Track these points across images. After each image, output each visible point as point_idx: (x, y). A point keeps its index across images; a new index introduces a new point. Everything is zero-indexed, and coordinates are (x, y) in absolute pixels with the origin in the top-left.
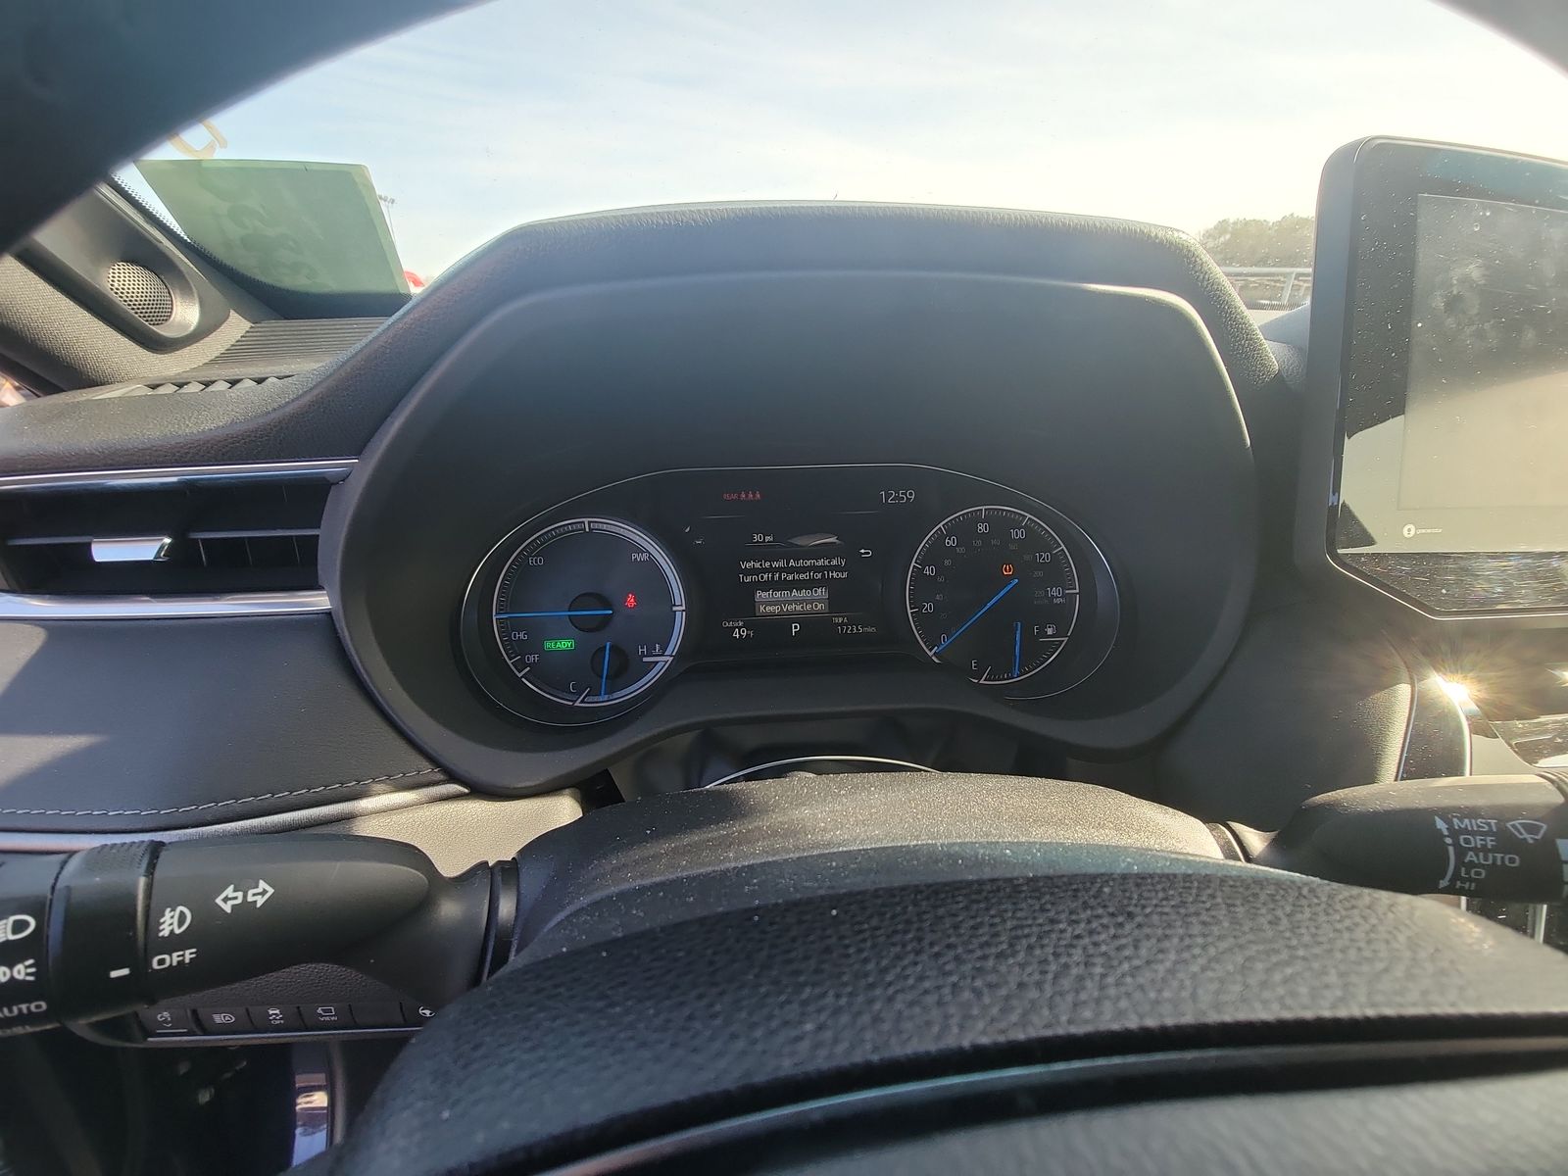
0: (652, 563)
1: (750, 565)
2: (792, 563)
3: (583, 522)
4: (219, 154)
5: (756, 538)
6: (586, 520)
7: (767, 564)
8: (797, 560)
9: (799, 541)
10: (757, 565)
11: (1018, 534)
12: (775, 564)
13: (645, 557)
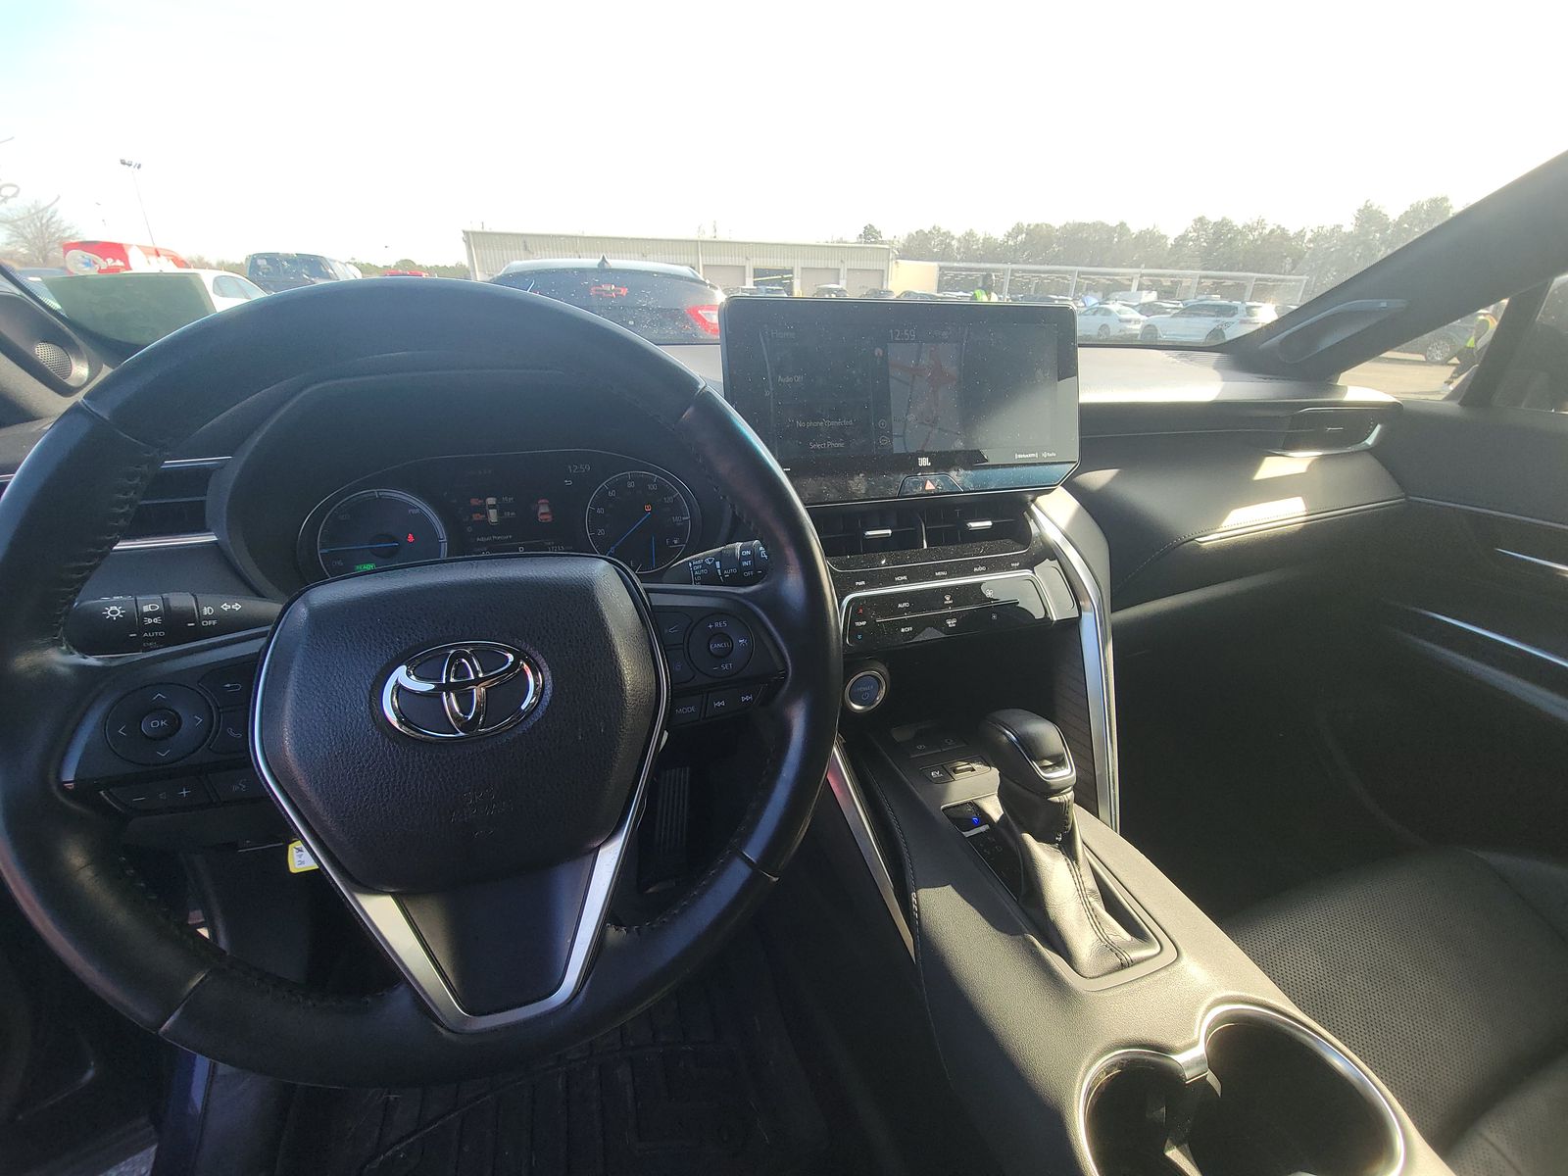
0: (422, 515)
3: (372, 492)
6: (375, 491)
11: (654, 487)
13: (417, 511)
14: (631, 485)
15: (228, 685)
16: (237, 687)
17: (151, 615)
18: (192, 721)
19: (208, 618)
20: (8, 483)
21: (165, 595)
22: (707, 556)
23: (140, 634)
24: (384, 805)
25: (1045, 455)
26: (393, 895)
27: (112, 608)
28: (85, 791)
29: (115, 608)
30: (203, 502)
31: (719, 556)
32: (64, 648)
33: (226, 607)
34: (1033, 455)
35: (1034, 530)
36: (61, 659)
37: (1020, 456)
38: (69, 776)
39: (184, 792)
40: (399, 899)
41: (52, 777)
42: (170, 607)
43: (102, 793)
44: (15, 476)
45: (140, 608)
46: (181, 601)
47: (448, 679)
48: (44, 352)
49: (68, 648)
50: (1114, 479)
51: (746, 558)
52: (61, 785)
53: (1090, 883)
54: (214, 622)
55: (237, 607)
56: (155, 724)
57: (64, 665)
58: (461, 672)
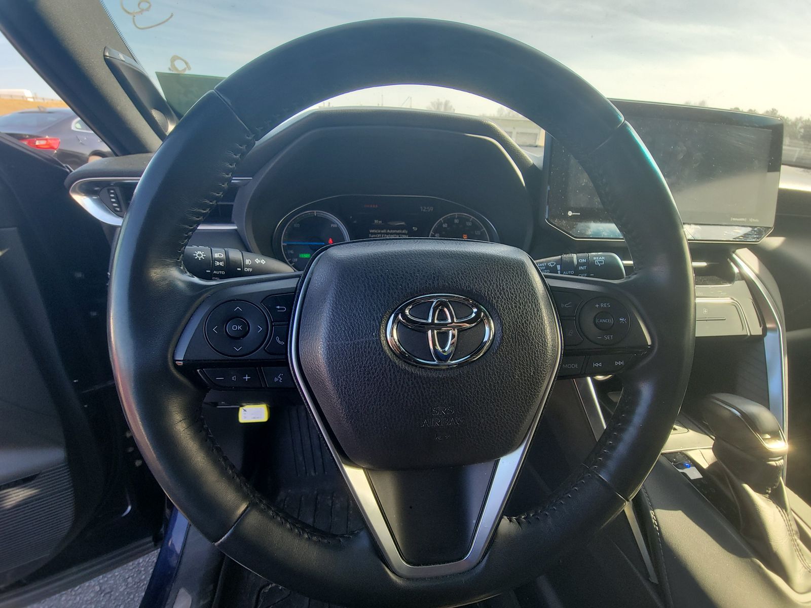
0: (338, 229)
1: (373, 231)
2: (388, 231)
3: (314, 212)
4: (187, 72)
5: (376, 221)
6: (315, 211)
7: (379, 231)
8: (390, 230)
9: (391, 223)
10: (376, 231)
11: (469, 224)
12: (382, 231)
13: (336, 226)
14: (456, 221)
15: (278, 307)
16: (284, 309)
17: (220, 260)
18: (256, 329)
19: (248, 266)
20: (137, 183)
21: (226, 249)
22: (550, 261)
23: (212, 271)
24: (380, 408)
25: (751, 220)
26: (363, 469)
27: (199, 252)
28: (188, 368)
29: (200, 253)
30: (232, 205)
31: (561, 262)
32: (182, 268)
33: (257, 261)
34: (743, 219)
35: (736, 270)
36: (179, 277)
37: (734, 219)
38: (180, 356)
39: (247, 378)
40: (368, 471)
41: (169, 356)
42: (229, 258)
43: (198, 370)
44: (141, 179)
45: (213, 255)
46: (235, 255)
47: (433, 320)
48: (156, 115)
49: (184, 269)
50: (784, 243)
51: (583, 264)
52: (174, 361)
53: (795, 527)
54: (251, 270)
55: (263, 262)
56: (235, 328)
57: (180, 280)
58: (442, 316)
